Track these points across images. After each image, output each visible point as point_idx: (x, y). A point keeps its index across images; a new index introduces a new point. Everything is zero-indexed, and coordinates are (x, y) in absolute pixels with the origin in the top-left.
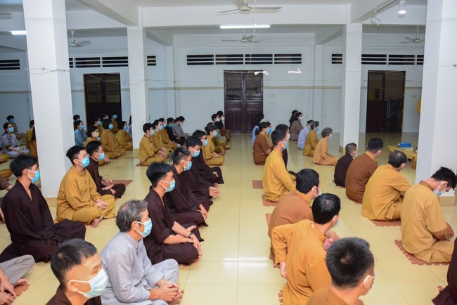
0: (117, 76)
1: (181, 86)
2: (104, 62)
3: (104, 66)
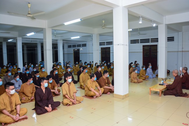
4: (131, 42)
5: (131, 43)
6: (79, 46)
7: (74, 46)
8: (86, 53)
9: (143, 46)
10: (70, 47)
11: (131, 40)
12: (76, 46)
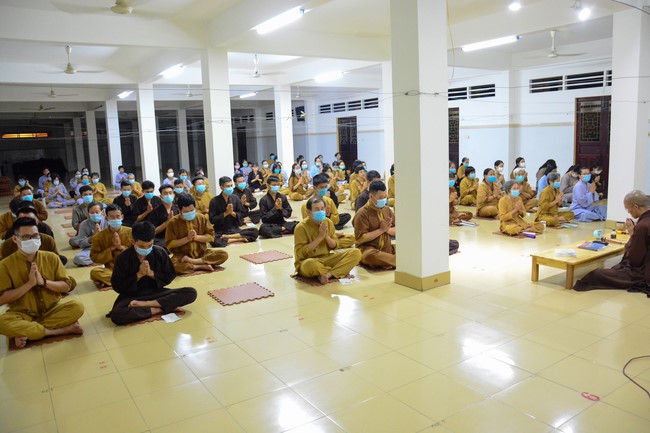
4: (533, 86)
5: (533, 91)
6: (354, 105)
7: (339, 107)
8: (378, 131)
9: (577, 99)
10: (325, 109)
11: (533, 81)
12: (346, 105)
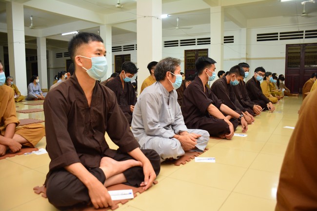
0: (207, 50)
1: (252, 57)
2: (198, 42)
3: (198, 44)
4: (165, 44)
10: (59, 55)
12: (122, 48)
